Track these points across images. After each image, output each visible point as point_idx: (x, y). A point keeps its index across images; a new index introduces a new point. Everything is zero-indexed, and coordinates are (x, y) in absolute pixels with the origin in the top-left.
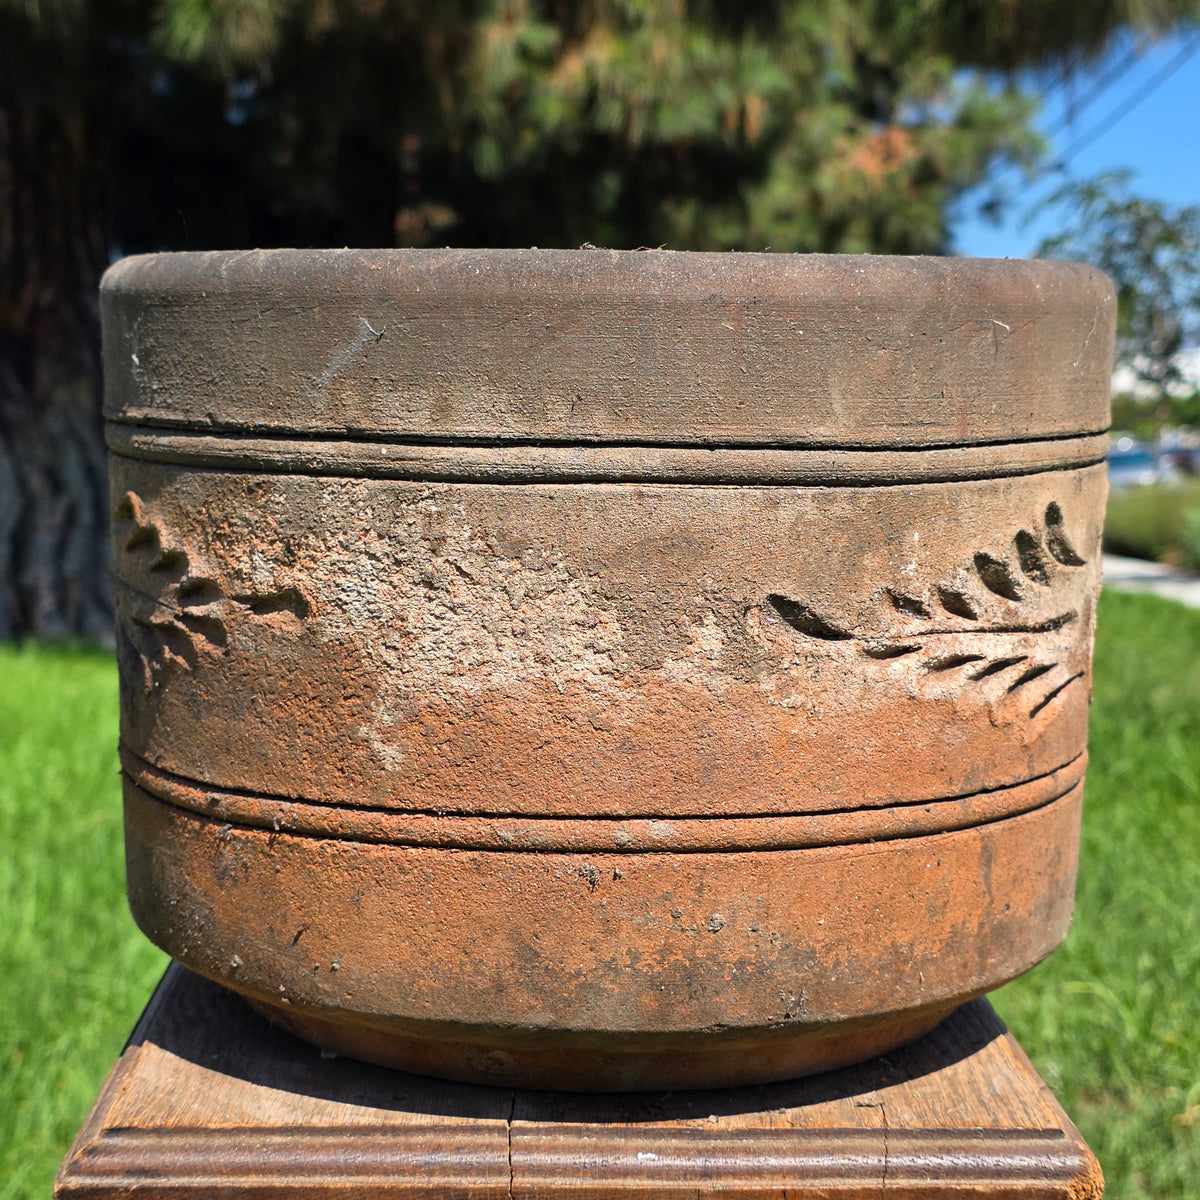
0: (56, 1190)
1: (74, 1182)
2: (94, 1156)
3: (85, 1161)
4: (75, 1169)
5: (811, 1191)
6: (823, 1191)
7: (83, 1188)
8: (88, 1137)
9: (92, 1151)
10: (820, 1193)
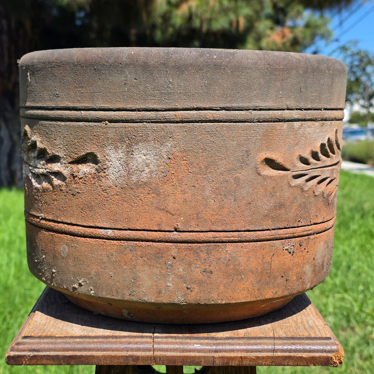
0: (6, 356)
1: (12, 354)
2: (19, 345)
3: (16, 347)
4: (12, 350)
5: (250, 357)
6: (254, 357)
7: (15, 355)
8: (17, 339)
9: (18, 344)
10: (253, 357)
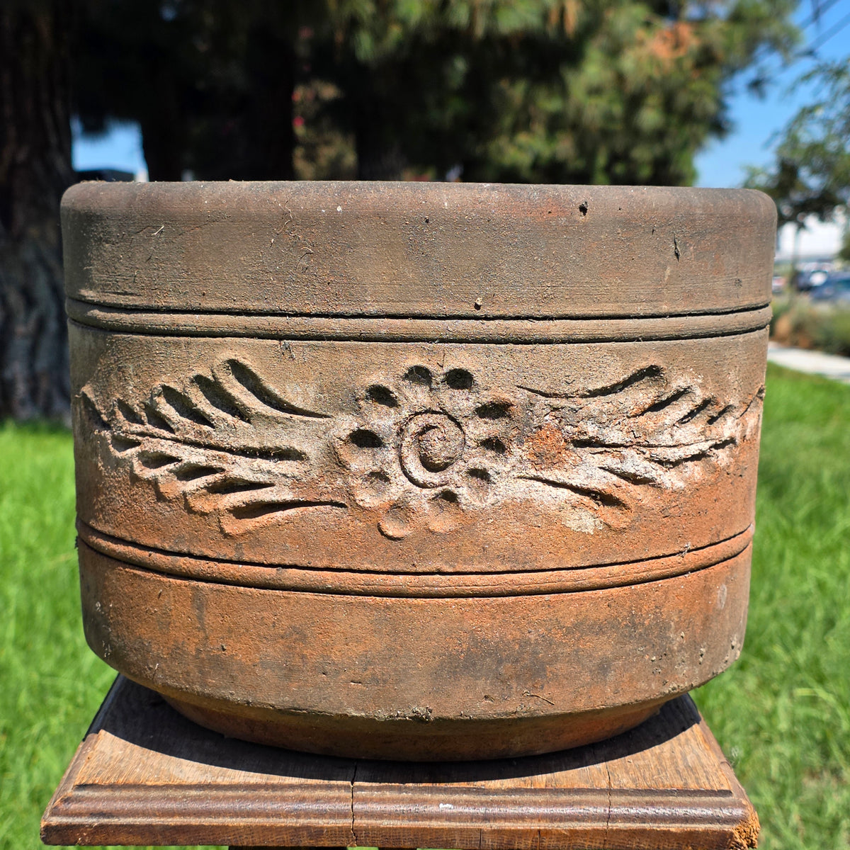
0: (42, 826)
1: (55, 821)
2: (69, 803)
3: (63, 807)
4: (55, 813)
5: (557, 830)
6: (565, 830)
7: (61, 825)
8: (64, 790)
9: (67, 800)
10: (564, 832)
